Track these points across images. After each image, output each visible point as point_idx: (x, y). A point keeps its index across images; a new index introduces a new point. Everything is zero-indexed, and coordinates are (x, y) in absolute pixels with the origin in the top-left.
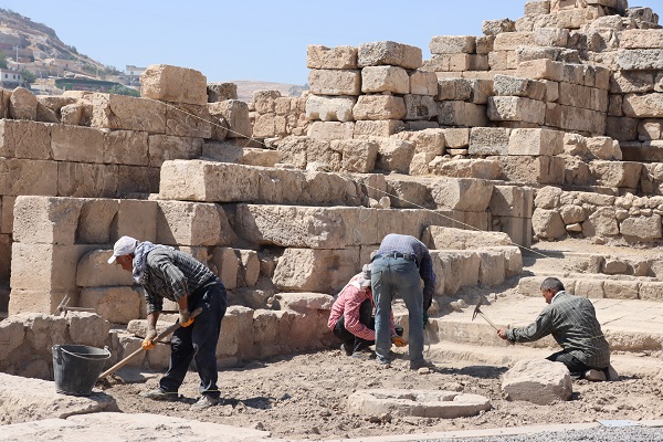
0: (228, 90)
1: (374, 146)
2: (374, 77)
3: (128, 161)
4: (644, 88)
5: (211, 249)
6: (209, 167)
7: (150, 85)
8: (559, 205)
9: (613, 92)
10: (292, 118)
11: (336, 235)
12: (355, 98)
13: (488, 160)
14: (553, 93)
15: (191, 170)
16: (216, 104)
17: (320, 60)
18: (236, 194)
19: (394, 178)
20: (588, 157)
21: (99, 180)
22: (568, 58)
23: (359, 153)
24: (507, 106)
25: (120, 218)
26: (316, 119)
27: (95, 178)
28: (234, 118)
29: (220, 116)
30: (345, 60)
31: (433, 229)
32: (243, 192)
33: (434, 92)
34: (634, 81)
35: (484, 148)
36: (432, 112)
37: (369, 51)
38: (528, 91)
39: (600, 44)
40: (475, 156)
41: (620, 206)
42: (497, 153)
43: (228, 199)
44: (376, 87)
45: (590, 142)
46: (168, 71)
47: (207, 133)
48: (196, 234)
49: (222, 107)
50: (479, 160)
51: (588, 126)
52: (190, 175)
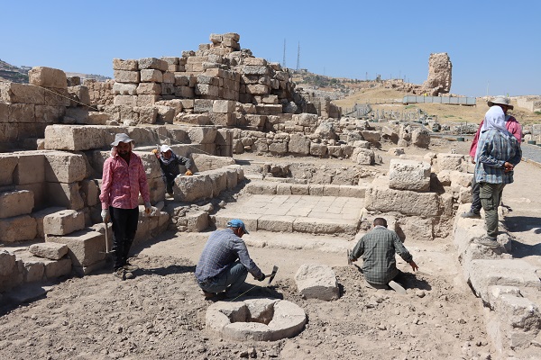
0: (76, 81)
1: (156, 110)
2: (147, 74)
3: (23, 120)
4: (254, 82)
5: (80, 183)
6: (76, 130)
7: (34, 77)
8: (241, 137)
9: (242, 83)
10: (102, 91)
11: (156, 170)
12: (137, 84)
13: (203, 115)
14: (221, 83)
15: (65, 131)
16: (71, 88)
17: (119, 66)
18: (92, 145)
19: (169, 127)
20: (244, 113)
21: (7, 132)
22: (223, 68)
23: (148, 114)
24: (204, 88)
25: (20, 168)
26: (118, 94)
27: (4, 131)
28: (81, 95)
29: (74, 94)
30: (132, 66)
31: (194, 155)
32: (96, 143)
33: (173, 82)
34: (250, 79)
35: (201, 109)
36: (173, 91)
37: (144, 62)
38: (213, 82)
39: (235, 63)
40: (197, 113)
41: (269, 138)
42: (207, 111)
43: (88, 148)
44: (148, 79)
45: (244, 106)
46: (45, 70)
47: (68, 103)
48: (71, 175)
49: (74, 89)
50: (200, 115)
51: (233, 97)
52: (64, 135)
